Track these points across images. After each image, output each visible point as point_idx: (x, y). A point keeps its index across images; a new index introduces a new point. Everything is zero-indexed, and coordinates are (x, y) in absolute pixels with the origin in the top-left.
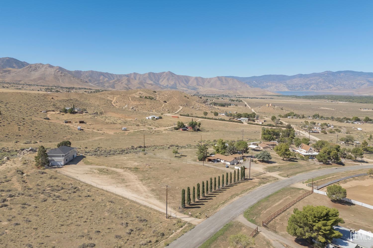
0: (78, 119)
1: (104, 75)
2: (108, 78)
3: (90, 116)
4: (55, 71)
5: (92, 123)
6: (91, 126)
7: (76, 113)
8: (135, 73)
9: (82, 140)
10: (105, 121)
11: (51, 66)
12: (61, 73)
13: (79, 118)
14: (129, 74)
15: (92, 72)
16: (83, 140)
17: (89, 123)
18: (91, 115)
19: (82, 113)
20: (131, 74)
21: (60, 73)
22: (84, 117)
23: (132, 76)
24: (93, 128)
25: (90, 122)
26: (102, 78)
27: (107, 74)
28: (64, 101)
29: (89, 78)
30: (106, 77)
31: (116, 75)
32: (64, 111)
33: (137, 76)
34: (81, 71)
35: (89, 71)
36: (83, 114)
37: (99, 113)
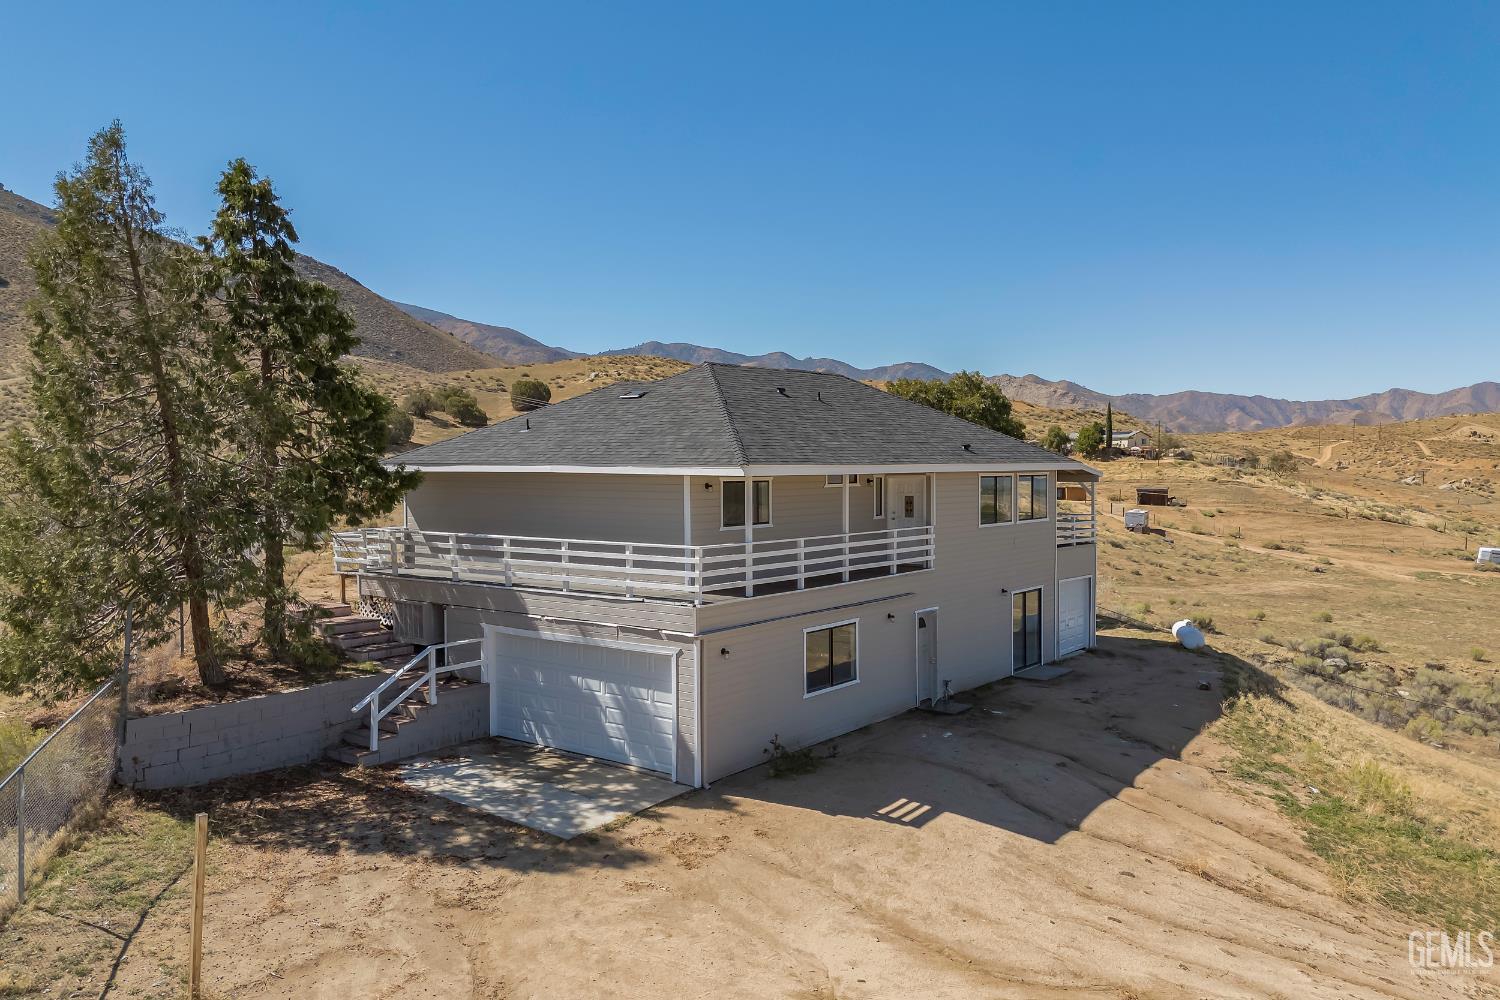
0: (1129, 481)
1: (1243, 409)
2: (1262, 420)
3: (1206, 473)
4: (1051, 396)
5: (1224, 509)
6: (1221, 523)
7: (1122, 453)
8: (1395, 392)
9: (1156, 584)
10: (1315, 501)
11: (1038, 381)
12: (1074, 401)
13: (1137, 476)
14: (1365, 398)
15: (1194, 396)
16: (1162, 585)
17: (1203, 508)
18: (1211, 465)
19: (1157, 457)
20: (1375, 397)
21: (1067, 400)
22: (1173, 472)
23: (1382, 407)
24: (1234, 532)
25: (1209, 500)
26: (1234, 421)
27: (1259, 400)
28: (1063, 417)
29: (1181, 420)
30: (1252, 416)
31: (1302, 406)
32: (1052, 443)
33: (1409, 404)
34: (1148, 396)
35: (1181, 395)
36: (1161, 461)
37: (1264, 460)
